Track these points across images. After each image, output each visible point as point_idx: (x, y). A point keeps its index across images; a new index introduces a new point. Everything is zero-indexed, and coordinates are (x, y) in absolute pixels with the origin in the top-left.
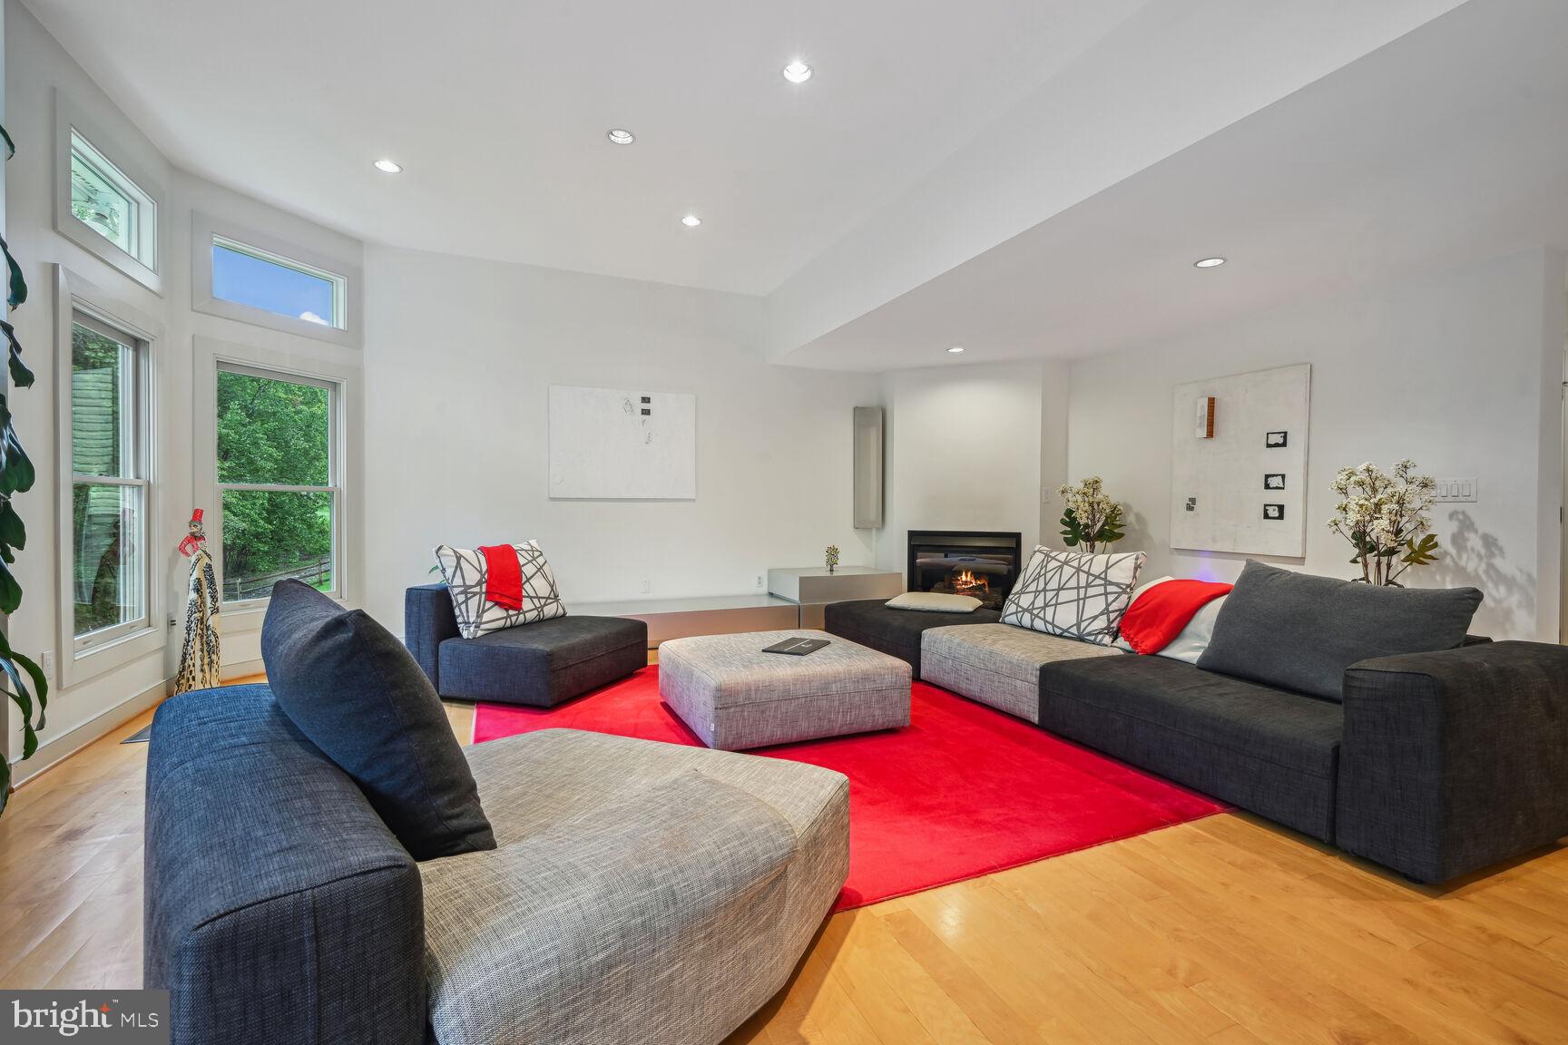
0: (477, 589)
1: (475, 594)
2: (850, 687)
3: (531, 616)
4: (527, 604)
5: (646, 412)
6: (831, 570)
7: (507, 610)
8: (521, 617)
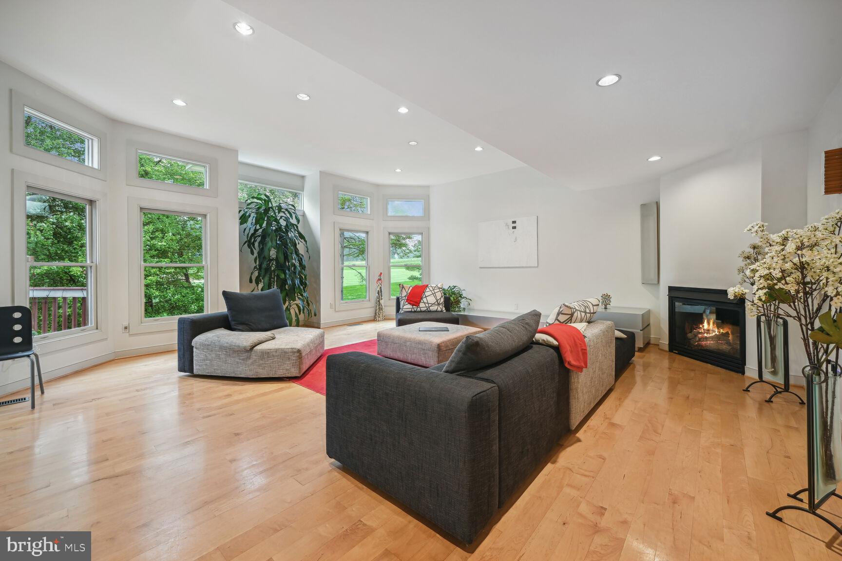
0: (404, 298)
1: (403, 299)
2: (413, 345)
3: (424, 309)
4: (422, 305)
5: (514, 228)
6: (606, 308)
7: (413, 306)
8: (419, 309)
